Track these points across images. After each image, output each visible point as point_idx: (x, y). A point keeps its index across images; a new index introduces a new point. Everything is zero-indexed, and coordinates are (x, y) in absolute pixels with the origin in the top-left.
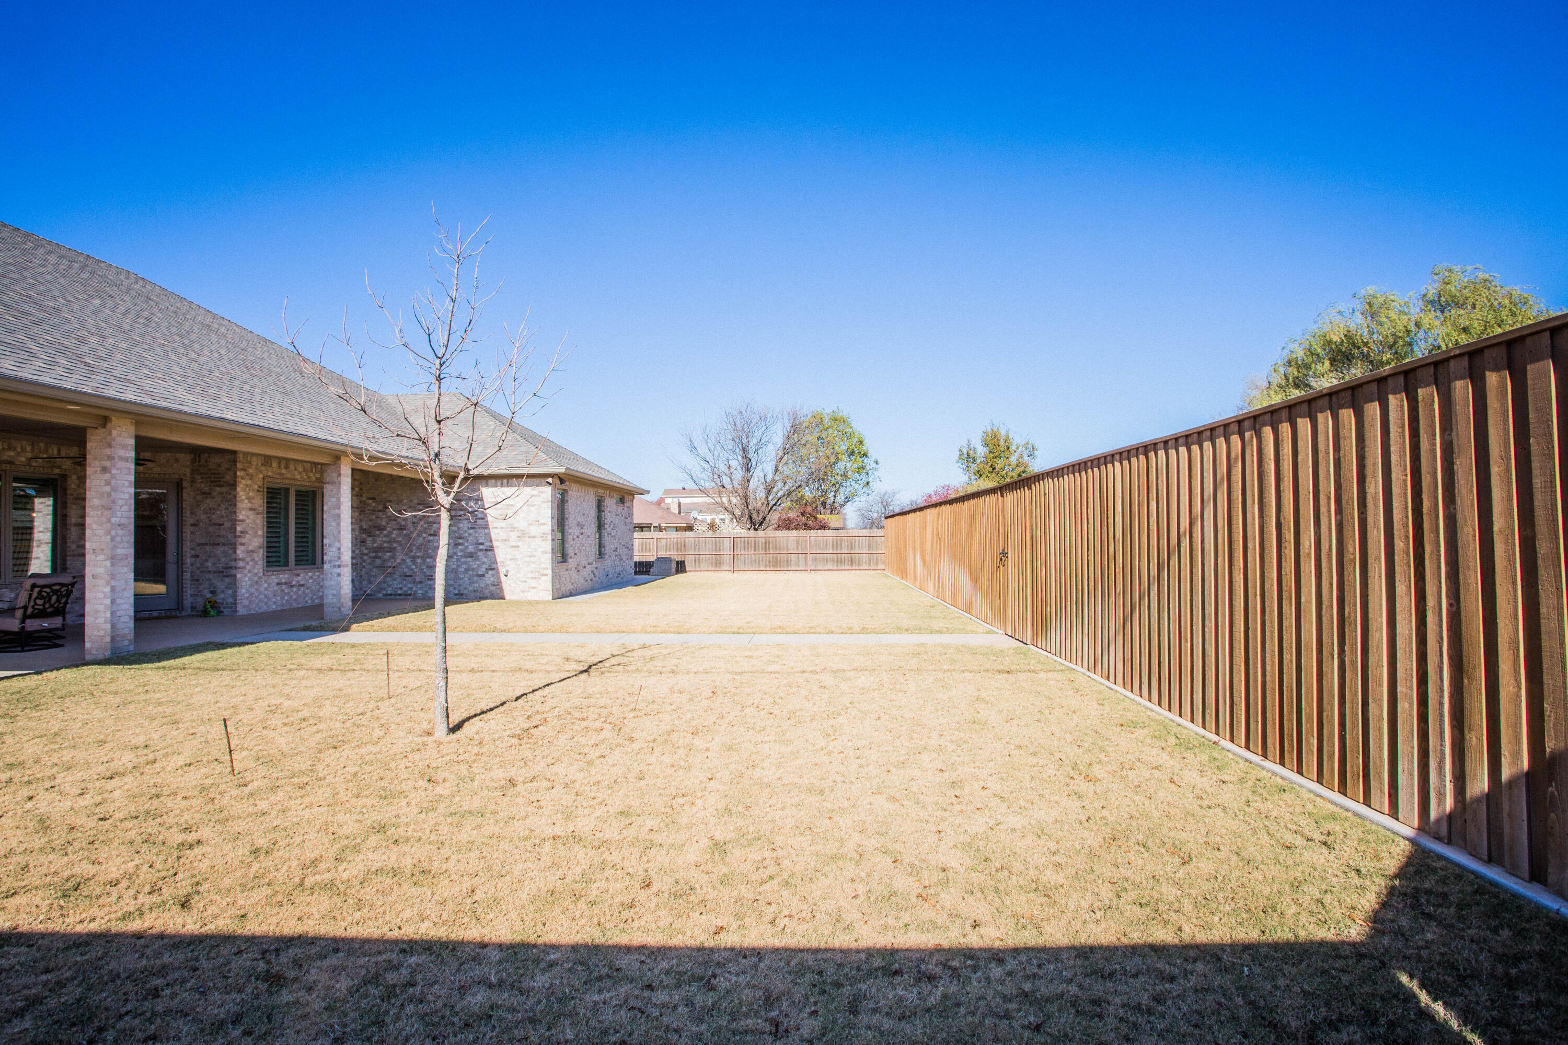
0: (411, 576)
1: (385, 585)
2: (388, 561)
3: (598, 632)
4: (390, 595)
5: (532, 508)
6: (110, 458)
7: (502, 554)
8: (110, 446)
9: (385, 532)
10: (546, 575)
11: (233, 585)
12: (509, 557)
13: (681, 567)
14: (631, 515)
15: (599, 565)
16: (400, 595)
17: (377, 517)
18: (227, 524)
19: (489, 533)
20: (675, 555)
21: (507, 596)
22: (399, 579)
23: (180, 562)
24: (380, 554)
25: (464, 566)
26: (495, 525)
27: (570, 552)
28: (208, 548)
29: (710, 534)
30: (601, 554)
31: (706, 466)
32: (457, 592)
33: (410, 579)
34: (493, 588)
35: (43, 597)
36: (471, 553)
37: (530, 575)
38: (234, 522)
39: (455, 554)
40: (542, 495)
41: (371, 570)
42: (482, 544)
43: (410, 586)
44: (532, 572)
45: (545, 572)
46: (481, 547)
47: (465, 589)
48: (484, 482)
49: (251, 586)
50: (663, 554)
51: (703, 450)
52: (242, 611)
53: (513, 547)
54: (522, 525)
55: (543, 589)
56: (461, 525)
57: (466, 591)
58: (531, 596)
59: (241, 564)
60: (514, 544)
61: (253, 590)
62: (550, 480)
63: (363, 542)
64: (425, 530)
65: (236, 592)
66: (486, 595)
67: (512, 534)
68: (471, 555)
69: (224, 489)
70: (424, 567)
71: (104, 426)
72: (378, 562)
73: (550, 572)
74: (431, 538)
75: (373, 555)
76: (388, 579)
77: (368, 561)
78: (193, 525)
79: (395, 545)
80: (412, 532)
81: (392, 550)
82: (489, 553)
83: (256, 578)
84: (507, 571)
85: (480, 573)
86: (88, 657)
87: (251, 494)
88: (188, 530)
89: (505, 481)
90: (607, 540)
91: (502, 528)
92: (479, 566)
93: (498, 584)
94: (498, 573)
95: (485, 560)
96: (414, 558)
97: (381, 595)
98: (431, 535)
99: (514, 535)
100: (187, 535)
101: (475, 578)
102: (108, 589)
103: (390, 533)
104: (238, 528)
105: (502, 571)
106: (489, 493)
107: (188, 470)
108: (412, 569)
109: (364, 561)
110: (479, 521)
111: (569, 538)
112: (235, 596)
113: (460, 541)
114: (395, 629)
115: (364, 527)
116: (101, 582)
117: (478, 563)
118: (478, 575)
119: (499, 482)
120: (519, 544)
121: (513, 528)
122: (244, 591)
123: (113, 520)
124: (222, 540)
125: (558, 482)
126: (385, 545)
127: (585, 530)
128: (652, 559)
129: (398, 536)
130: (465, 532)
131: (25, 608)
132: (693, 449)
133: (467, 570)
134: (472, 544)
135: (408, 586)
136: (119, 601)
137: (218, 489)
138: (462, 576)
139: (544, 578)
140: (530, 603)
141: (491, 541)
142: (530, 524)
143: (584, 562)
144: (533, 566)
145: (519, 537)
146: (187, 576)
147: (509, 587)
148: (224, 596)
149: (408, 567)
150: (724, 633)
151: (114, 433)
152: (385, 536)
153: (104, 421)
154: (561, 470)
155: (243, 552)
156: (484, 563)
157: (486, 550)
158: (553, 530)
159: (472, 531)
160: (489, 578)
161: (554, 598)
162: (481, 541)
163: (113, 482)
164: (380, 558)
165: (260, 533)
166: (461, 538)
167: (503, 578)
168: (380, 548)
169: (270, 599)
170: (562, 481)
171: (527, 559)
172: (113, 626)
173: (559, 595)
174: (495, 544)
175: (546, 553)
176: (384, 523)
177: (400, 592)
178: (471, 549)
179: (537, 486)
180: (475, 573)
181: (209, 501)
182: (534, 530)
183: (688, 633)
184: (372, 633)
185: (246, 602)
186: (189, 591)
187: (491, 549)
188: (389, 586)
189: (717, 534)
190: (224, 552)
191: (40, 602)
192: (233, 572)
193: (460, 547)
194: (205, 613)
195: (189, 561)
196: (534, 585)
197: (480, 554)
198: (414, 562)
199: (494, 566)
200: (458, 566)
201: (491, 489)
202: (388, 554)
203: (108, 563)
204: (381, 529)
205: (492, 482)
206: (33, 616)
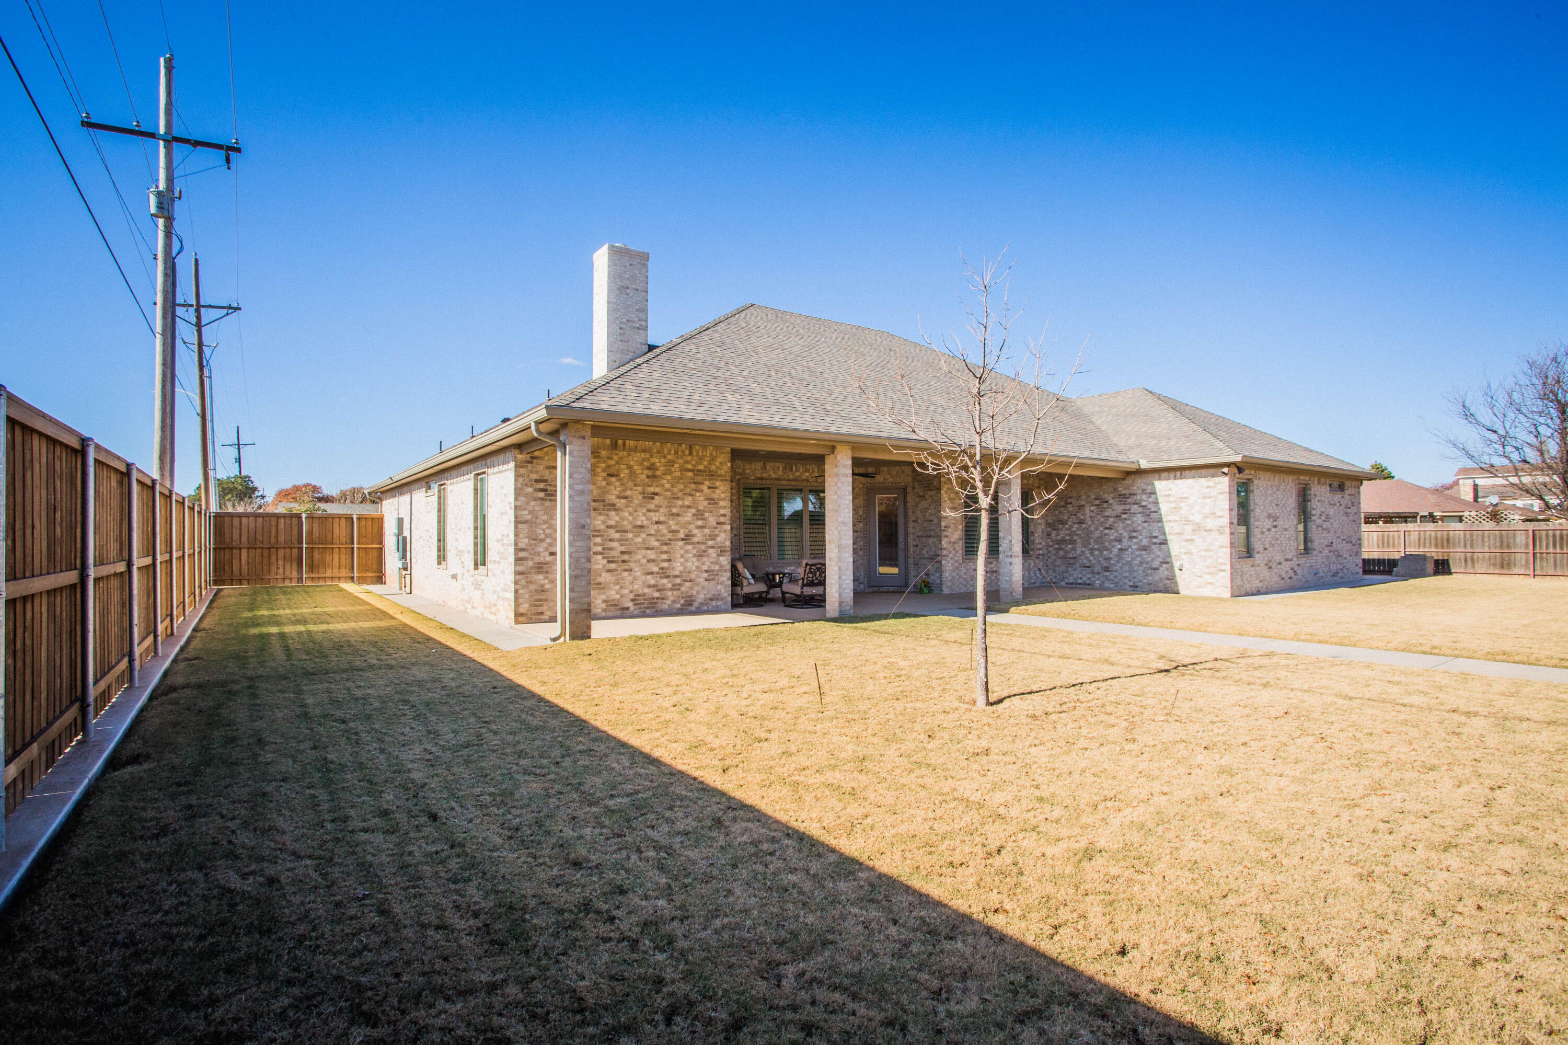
0: (1089, 567)
1: (1067, 575)
2: (1069, 552)
3: (1240, 634)
4: (1072, 584)
5: (1208, 500)
6: (837, 475)
7: (1176, 547)
8: (836, 466)
9: (1067, 526)
10: (1224, 571)
11: (939, 569)
12: (1183, 550)
13: (1442, 567)
14: (1356, 503)
15: (1302, 561)
16: (1080, 584)
17: (1060, 512)
18: (935, 521)
19: (1163, 527)
20: (1434, 552)
21: (1183, 591)
22: (1079, 569)
23: (906, 550)
24: (1063, 546)
25: (1139, 559)
26: (1170, 518)
27: (1257, 545)
28: (924, 540)
29: (1491, 525)
30: (1307, 550)
31: (1494, 437)
32: (1131, 584)
33: (1089, 570)
34: (1168, 582)
35: (812, 573)
36: (1145, 546)
37: (1207, 570)
38: (940, 518)
39: (1130, 547)
40: (1219, 486)
41: (1055, 560)
42: (1156, 537)
43: (1088, 576)
44: (1208, 567)
45: (1223, 567)
46: (1155, 540)
47: (1140, 581)
48: (1157, 476)
49: (953, 571)
50: (1413, 550)
51: (1485, 416)
52: (946, 591)
53: (1187, 540)
54: (1197, 518)
55: (1221, 585)
56: (1135, 519)
57: (1140, 584)
58: (1207, 592)
59: (945, 552)
60: (1189, 537)
61: (954, 574)
62: (1226, 470)
63: (1049, 535)
64: (1102, 524)
65: (941, 575)
66: (1161, 588)
67: (1186, 527)
68: (1145, 549)
69: (933, 493)
70: (1101, 559)
71: (833, 453)
72: (1061, 552)
73: (1228, 567)
74: (1107, 531)
75: (1057, 546)
76: (1070, 569)
77: (1053, 552)
78: (914, 521)
79: (1075, 538)
80: (1090, 526)
81: (1072, 542)
82: (1163, 547)
83: (957, 564)
84: (1182, 565)
85: (1154, 566)
86: (828, 616)
87: (952, 496)
88: (911, 525)
89: (1178, 473)
90: (1314, 533)
91: (1176, 521)
92: (1153, 559)
93: (1172, 578)
94: (1172, 567)
95: (1159, 553)
96: (1092, 550)
97: (1063, 583)
98: (1107, 528)
99: (1188, 528)
100: (911, 530)
101: (1149, 572)
102: (837, 569)
103: (1071, 526)
104: (943, 524)
105: (1177, 565)
106: (1161, 486)
107: (910, 479)
108: (1090, 561)
109: (1049, 552)
110: (1152, 515)
111: (1256, 532)
112: (941, 578)
113: (1134, 534)
114: (1044, 614)
115: (1050, 521)
116: (833, 563)
117: (1152, 556)
118: (1152, 569)
119: (1172, 475)
120: (1194, 537)
121: (1188, 521)
122: (947, 574)
123: (839, 519)
124: (932, 533)
125: (1236, 471)
126: (1067, 538)
127: (1280, 523)
128: (1396, 556)
129: (1077, 529)
130: (1139, 525)
131: (803, 579)
132: (1468, 415)
133: (1141, 563)
134: (1146, 538)
135: (1086, 576)
136: (844, 577)
137: (930, 493)
138: (1136, 568)
139: (1221, 574)
140: (1206, 599)
141: (1165, 534)
142: (1206, 517)
143: (1278, 558)
144: (1209, 560)
145: (1194, 531)
146: (911, 561)
147: (1184, 581)
148: (934, 578)
149: (1086, 558)
150: (1409, 651)
151: (839, 457)
152: (1067, 529)
153: (833, 448)
154: (1238, 458)
155: (946, 543)
156: (1158, 556)
157: (1160, 544)
158: (1231, 523)
159: (1145, 525)
160: (1163, 572)
161: (1232, 596)
162: (1155, 534)
163: (839, 492)
164: (1062, 549)
165: (960, 527)
166: (1135, 531)
167: (1177, 572)
168: (1063, 541)
169: (967, 582)
170: (1240, 470)
171: (1203, 553)
172: (840, 595)
173: (1239, 592)
174: (1169, 537)
175: (1224, 547)
176: (1066, 518)
177: (1080, 581)
178: (1145, 542)
179: (1213, 476)
180: (1148, 566)
181: (924, 502)
182: (1210, 523)
183: (1354, 645)
184: (1024, 616)
185: (949, 584)
186: (912, 573)
187: (1164, 542)
188: (1070, 575)
189: (1504, 525)
190: (933, 543)
191: (810, 575)
192: (939, 558)
193: (1134, 540)
194: (921, 591)
195: (912, 549)
196: (1210, 581)
197: (1154, 547)
198: (1092, 554)
199: (1168, 560)
200: (1133, 559)
201: (1164, 482)
202: (1070, 546)
203: (837, 550)
204: (1063, 523)
205: (1165, 474)
206: (808, 585)
